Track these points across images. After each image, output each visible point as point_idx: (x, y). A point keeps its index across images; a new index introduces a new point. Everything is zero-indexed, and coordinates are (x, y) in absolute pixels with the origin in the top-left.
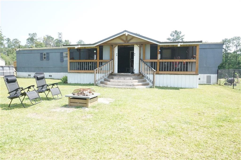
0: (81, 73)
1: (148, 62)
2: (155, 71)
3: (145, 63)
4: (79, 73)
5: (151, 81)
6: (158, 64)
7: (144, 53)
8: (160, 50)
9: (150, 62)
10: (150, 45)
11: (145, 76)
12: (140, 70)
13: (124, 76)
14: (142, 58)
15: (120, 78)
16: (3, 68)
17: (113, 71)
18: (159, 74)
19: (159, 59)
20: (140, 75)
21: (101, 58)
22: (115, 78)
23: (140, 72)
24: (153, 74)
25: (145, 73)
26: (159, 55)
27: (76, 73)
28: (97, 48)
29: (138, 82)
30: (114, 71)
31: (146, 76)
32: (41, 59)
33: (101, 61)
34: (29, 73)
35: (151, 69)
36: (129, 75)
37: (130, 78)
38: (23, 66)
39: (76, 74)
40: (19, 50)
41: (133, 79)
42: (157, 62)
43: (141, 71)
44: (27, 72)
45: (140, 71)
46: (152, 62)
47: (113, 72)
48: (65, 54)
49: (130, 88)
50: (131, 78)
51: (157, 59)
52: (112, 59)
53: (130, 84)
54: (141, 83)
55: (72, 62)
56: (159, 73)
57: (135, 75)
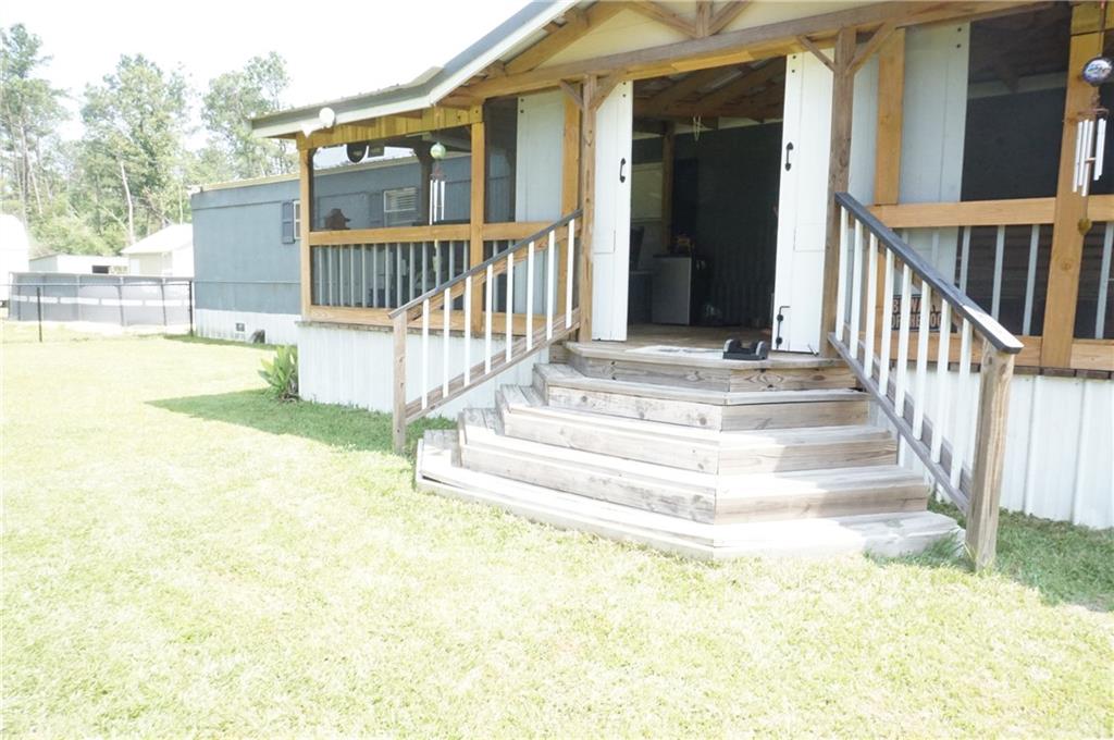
0: (369, 328)
1: (929, 231)
2: (1007, 350)
3: (893, 242)
4: (356, 327)
5: (945, 461)
6: (1068, 249)
7: (894, 127)
8: (1105, 56)
9: (961, 229)
10: (964, 38)
11: (882, 391)
12: (829, 324)
13: (650, 374)
14: (857, 188)
15: (598, 400)
16: (162, 286)
17: (576, 318)
18: (1075, 373)
19: (1080, 179)
20: (830, 377)
21: (501, 204)
22: (554, 398)
23: (828, 346)
24: (976, 368)
25: (877, 351)
26: (1085, 127)
27: (339, 325)
28: (470, 126)
29: (784, 457)
30: (588, 322)
31: (891, 388)
32: (284, 234)
33: (497, 231)
34: (239, 313)
35: (958, 314)
36: (696, 369)
37: (697, 409)
38: (218, 279)
39: (342, 334)
40: (198, 190)
41: (733, 423)
42: (1047, 231)
43: (847, 332)
44: (231, 310)
45: (833, 329)
46: (982, 237)
47: (575, 336)
48: (394, 203)
49: (643, 548)
50: (703, 409)
51: (1051, 191)
52: (579, 209)
53: (671, 491)
54: (809, 486)
55: (325, 248)
56: (1075, 364)
57: (772, 378)
